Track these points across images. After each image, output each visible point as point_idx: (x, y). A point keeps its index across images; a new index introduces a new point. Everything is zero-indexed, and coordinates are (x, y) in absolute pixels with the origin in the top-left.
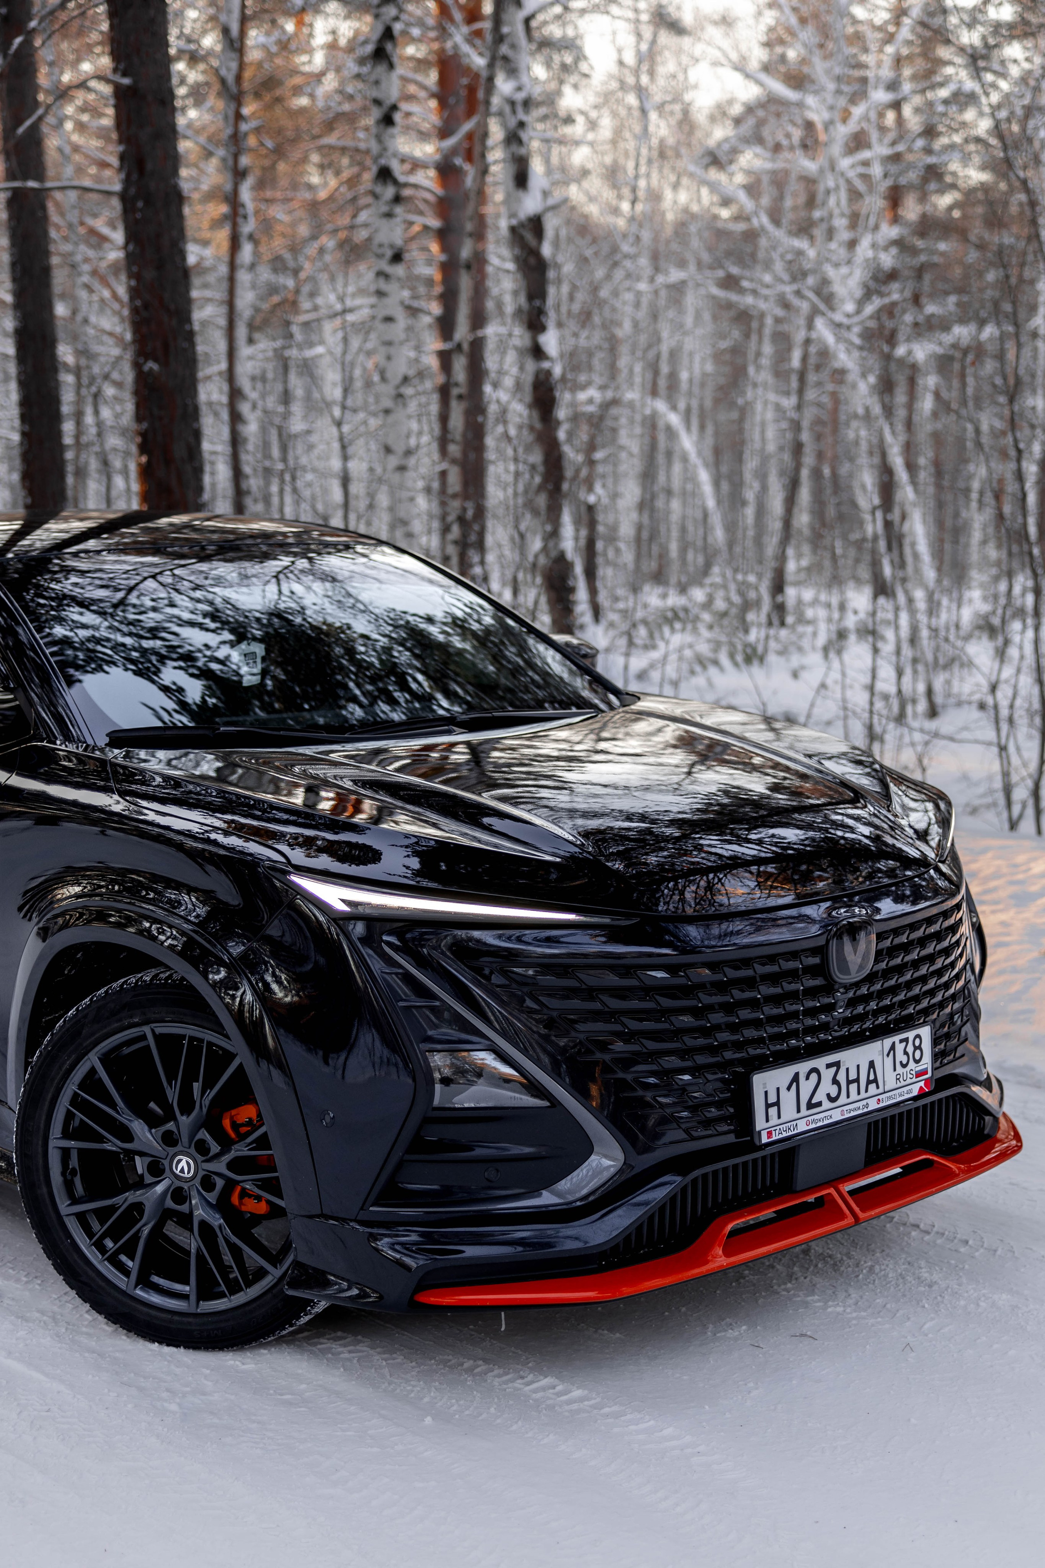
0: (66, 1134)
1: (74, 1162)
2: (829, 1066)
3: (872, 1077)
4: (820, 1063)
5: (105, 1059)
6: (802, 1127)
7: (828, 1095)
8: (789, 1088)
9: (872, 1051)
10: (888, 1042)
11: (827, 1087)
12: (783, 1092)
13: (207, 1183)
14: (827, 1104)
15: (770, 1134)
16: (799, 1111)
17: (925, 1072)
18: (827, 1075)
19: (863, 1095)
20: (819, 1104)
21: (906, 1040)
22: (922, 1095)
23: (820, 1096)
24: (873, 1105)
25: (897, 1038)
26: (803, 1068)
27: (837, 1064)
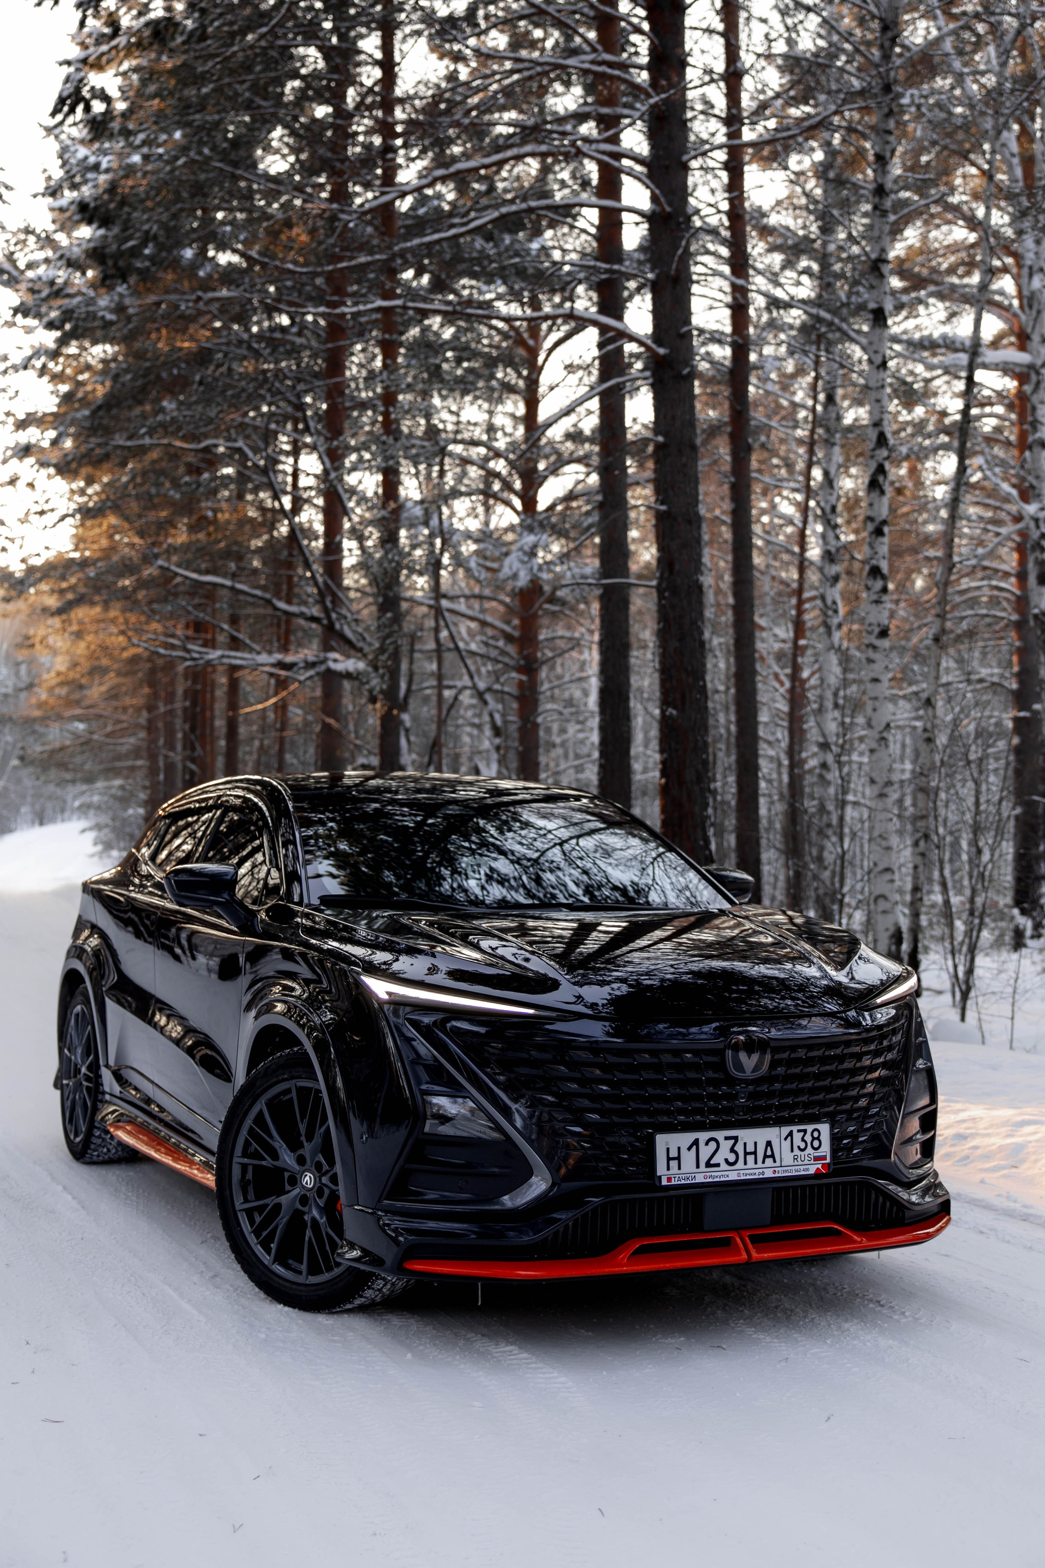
0: (245, 1154)
1: (249, 1176)
2: (727, 1138)
3: (769, 1153)
4: (720, 1135)
5: (269, 1104)
6: (700, 1179)
7: (726, 1160)
8: (689, 1149)
9: (772, 1133)
10: (785, 1130)
11: (724, 1152)
12: (684, 1151)
13: (320, 1192)
14: (724, 1167)
15: (669, 1180)
16: (698, 1166)
17: (824, 1158)
18: (726, 1145)
19: (760, 1164)
20: (718, 1165)
21: (805, 1131)
22: (818, 1175)
23: (718, 1159)
24: (769, 1174)
25: (795, 1128)
26: (703, 1136)
27: (736, 1139)
